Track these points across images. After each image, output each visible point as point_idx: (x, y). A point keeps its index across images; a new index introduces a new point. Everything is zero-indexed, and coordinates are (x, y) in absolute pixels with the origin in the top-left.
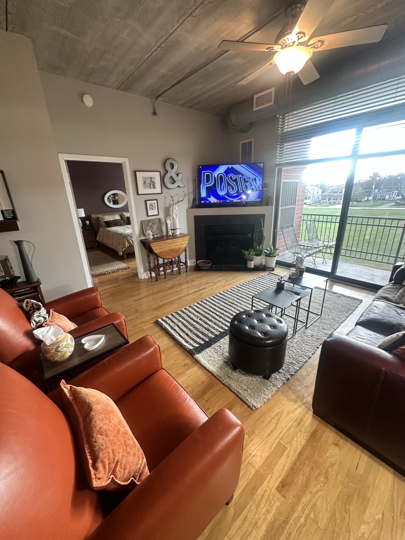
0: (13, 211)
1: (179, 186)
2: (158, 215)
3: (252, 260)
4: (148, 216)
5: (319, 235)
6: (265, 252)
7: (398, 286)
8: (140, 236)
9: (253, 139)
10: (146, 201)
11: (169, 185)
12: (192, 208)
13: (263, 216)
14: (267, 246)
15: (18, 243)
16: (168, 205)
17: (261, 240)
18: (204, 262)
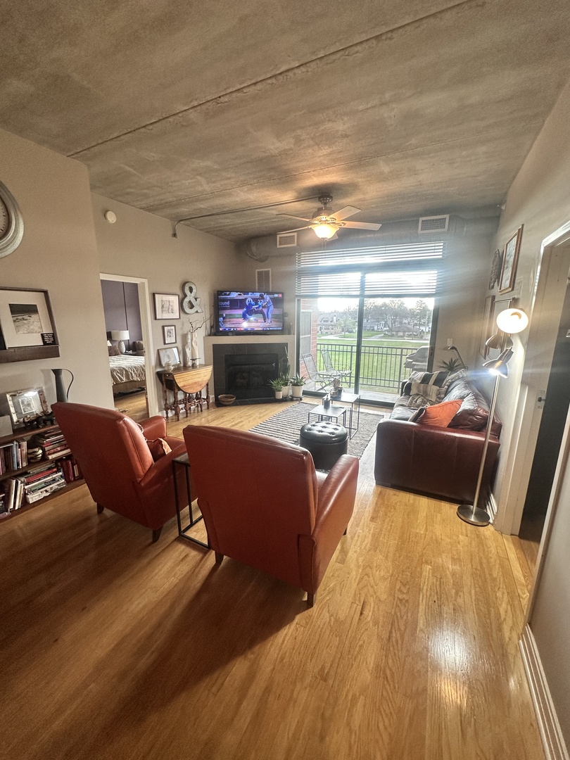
0: (54, 335)
1: (197, 312)
2: (176, 342)
3: (280, 391)
4: (165, 344)
5: (333, 364)
6: (291, 382)
7: (407, 396)
8: (156, 367)
9: (270, 269)
10: (163, 327)
11: (187, 310)
12: (210, 335)
13: (286, 345)
14: (292, 375)
15: (57, 372)
16: (185, 332)
17: (286, 370)
18: (226, 397)
